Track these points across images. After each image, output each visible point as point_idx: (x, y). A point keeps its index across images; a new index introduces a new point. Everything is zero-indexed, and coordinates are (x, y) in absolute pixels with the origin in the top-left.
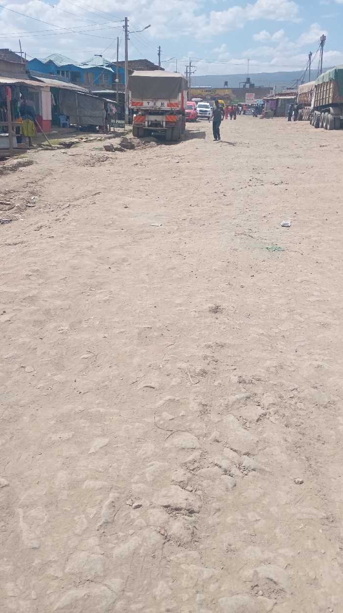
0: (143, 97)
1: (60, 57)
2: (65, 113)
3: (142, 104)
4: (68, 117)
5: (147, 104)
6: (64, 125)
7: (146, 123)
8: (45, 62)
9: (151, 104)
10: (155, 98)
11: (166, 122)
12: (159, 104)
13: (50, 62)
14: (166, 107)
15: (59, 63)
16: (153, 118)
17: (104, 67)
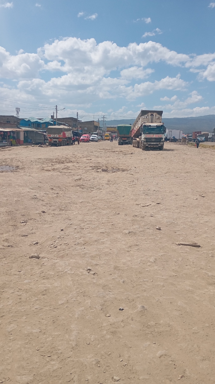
0: (51, 134)
1: (33, 118)
2: (30, 138)
3: (51, 136)
4: (31, 140)
5: (52, 136)
6: (30, 142)
7: (52, 141)
8: (27, 120)
9: (53, 136)
10: (55, 134)
11: (59, 141)
12: (56, 136)
13: (29, 120)
14: (58, 137)
15: (32, 121)
16: (55, 140)
17: (50, 122)
